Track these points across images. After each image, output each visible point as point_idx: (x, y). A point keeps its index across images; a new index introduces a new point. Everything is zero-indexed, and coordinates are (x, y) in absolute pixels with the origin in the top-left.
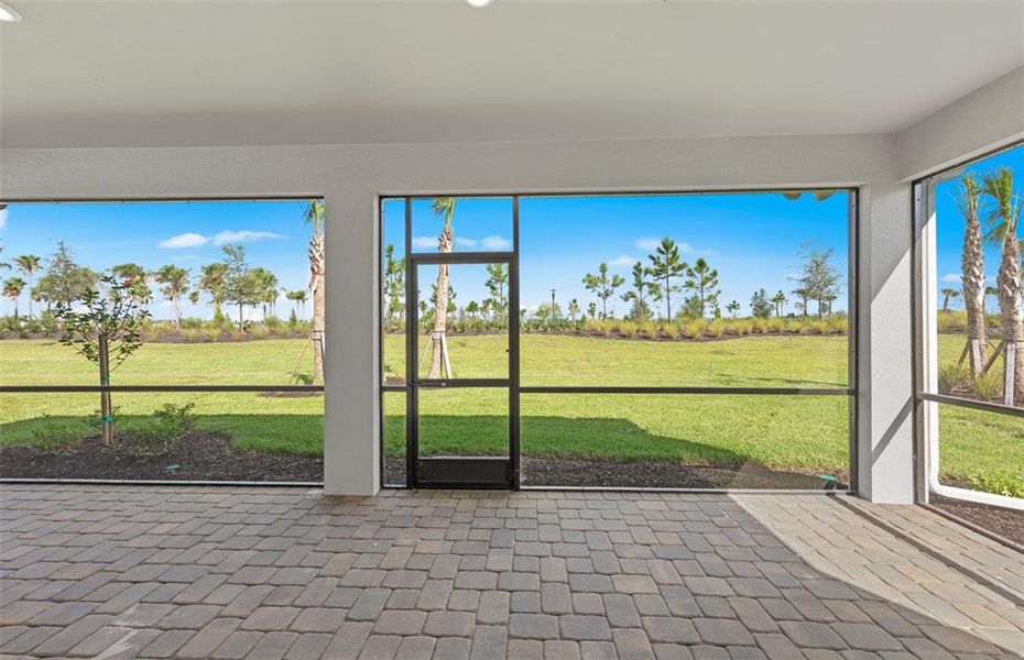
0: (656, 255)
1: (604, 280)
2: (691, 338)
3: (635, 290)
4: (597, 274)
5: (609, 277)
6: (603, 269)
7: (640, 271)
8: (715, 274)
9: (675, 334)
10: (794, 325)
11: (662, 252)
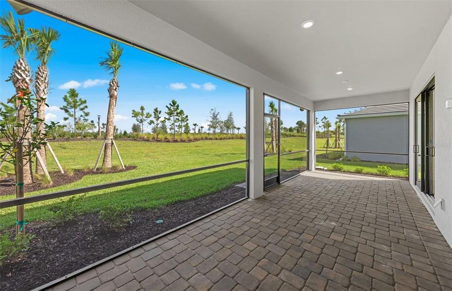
0: (169, 106)
1: (142, 115)
2: (184, 141)
3: (154, 120)
4: (138, 110)
5: (145, 112)
6: (142, 109)
7: (157, 112)
8: (187, 117)
9: (171, 140)
10: (211, 136)
11: (172, 106)
